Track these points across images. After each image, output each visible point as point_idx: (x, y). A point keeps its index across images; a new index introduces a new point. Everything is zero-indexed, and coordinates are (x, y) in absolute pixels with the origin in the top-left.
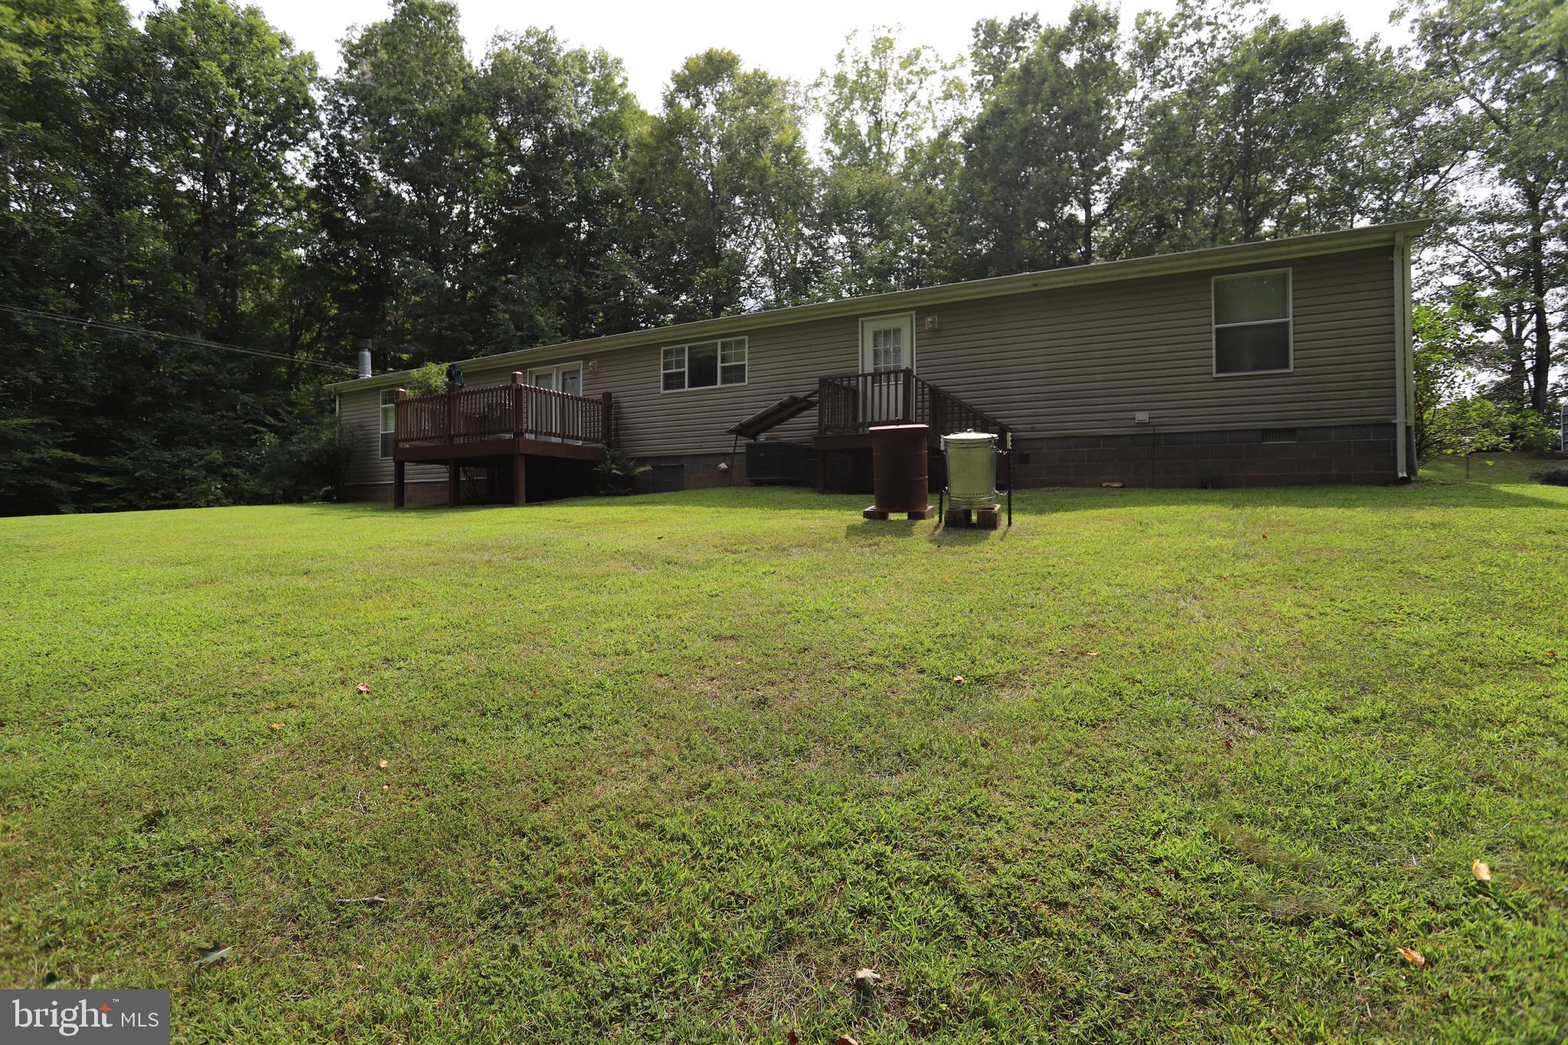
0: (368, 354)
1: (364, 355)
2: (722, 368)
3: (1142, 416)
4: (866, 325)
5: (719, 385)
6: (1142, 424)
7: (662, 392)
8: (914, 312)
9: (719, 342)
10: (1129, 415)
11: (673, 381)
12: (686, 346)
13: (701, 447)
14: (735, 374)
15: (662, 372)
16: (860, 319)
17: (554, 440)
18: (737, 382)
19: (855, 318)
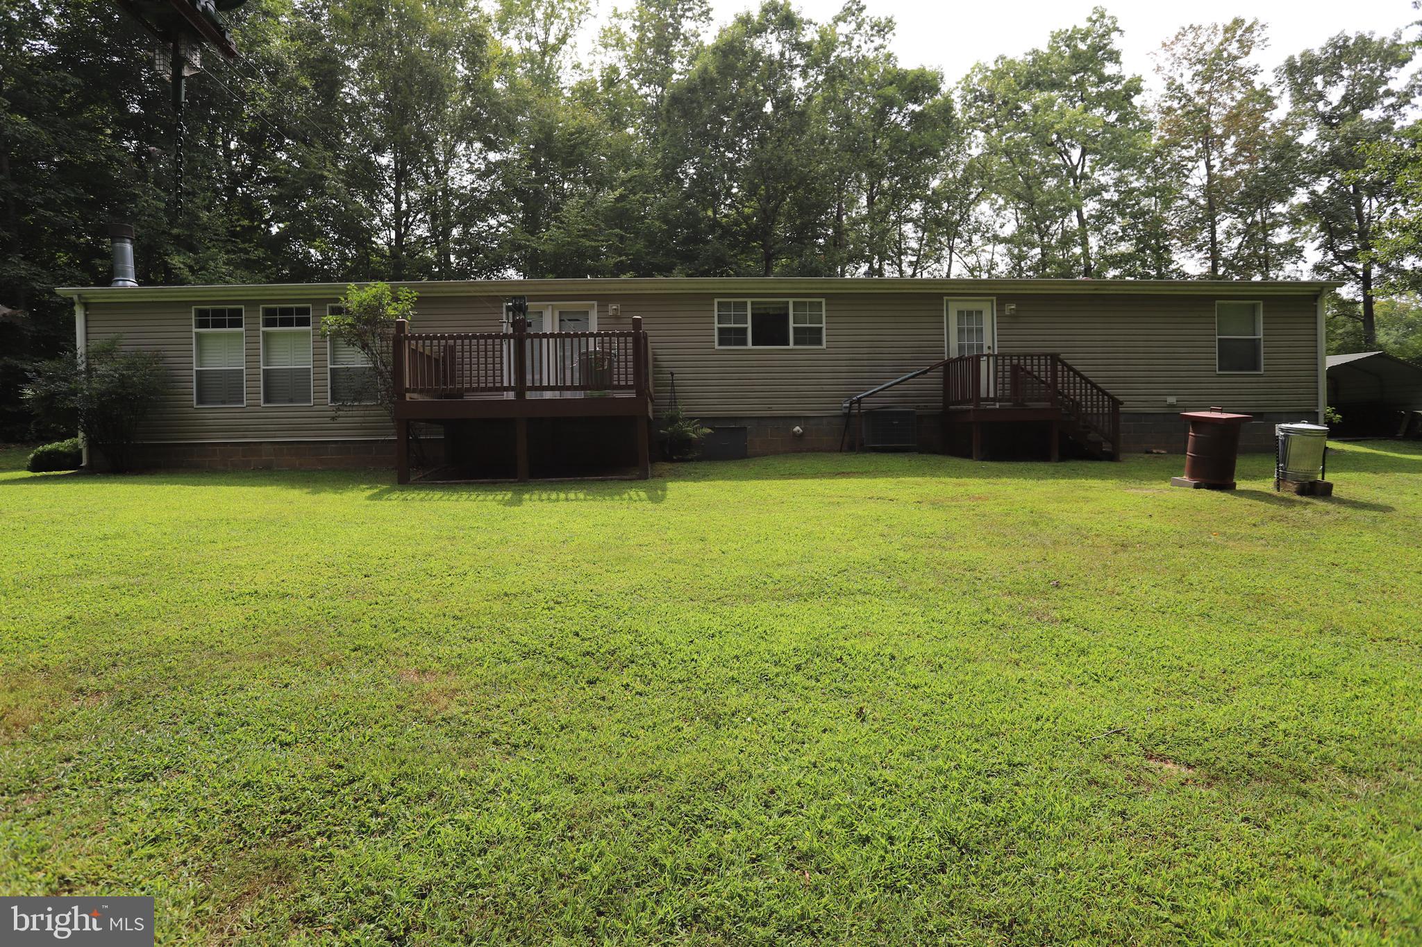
0: (129, 247)
1: (123, 250)
2: (794, 328)
3: (1172, 400)
4: (950, 304)
5: (791, 346)
6: (1171, 406)
7: (717, 347)
8: (995, 298)
9: (791, 301)
10: (1162, 398)
11: (731, 337)
12: (749, 301)
13: (770, 409)
14: (810, 336)
15: (716, 325)
16: (945, 298)
17: (548, 395)
18: (811, 344)
19: (941, 296)
